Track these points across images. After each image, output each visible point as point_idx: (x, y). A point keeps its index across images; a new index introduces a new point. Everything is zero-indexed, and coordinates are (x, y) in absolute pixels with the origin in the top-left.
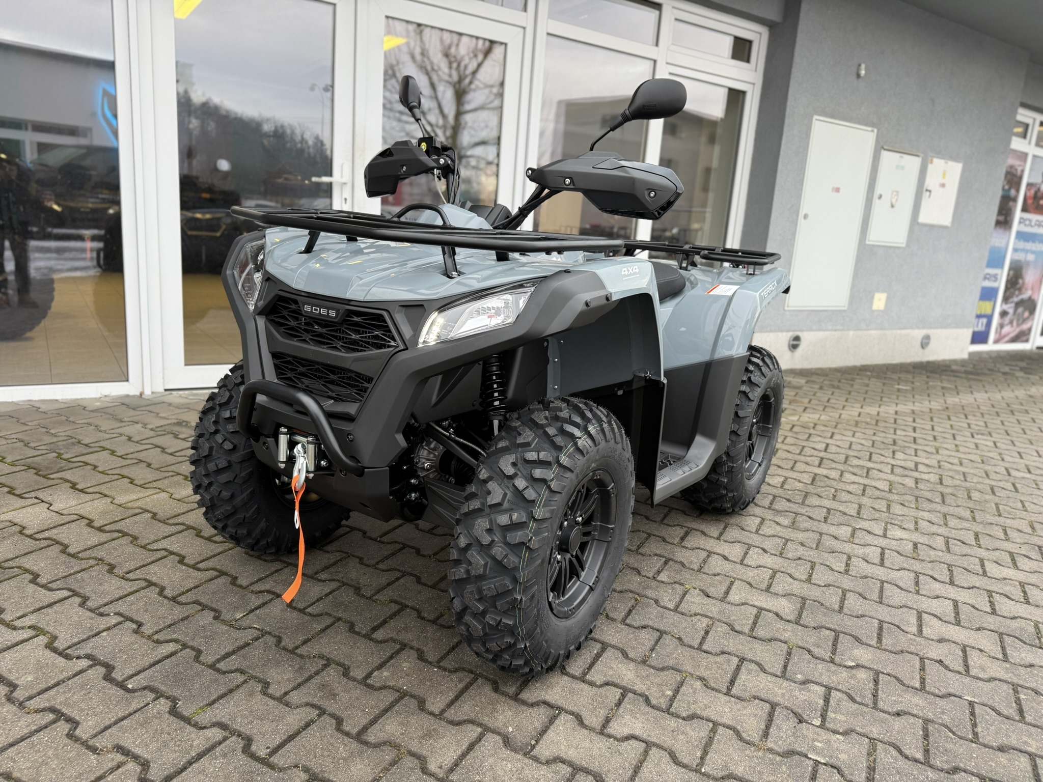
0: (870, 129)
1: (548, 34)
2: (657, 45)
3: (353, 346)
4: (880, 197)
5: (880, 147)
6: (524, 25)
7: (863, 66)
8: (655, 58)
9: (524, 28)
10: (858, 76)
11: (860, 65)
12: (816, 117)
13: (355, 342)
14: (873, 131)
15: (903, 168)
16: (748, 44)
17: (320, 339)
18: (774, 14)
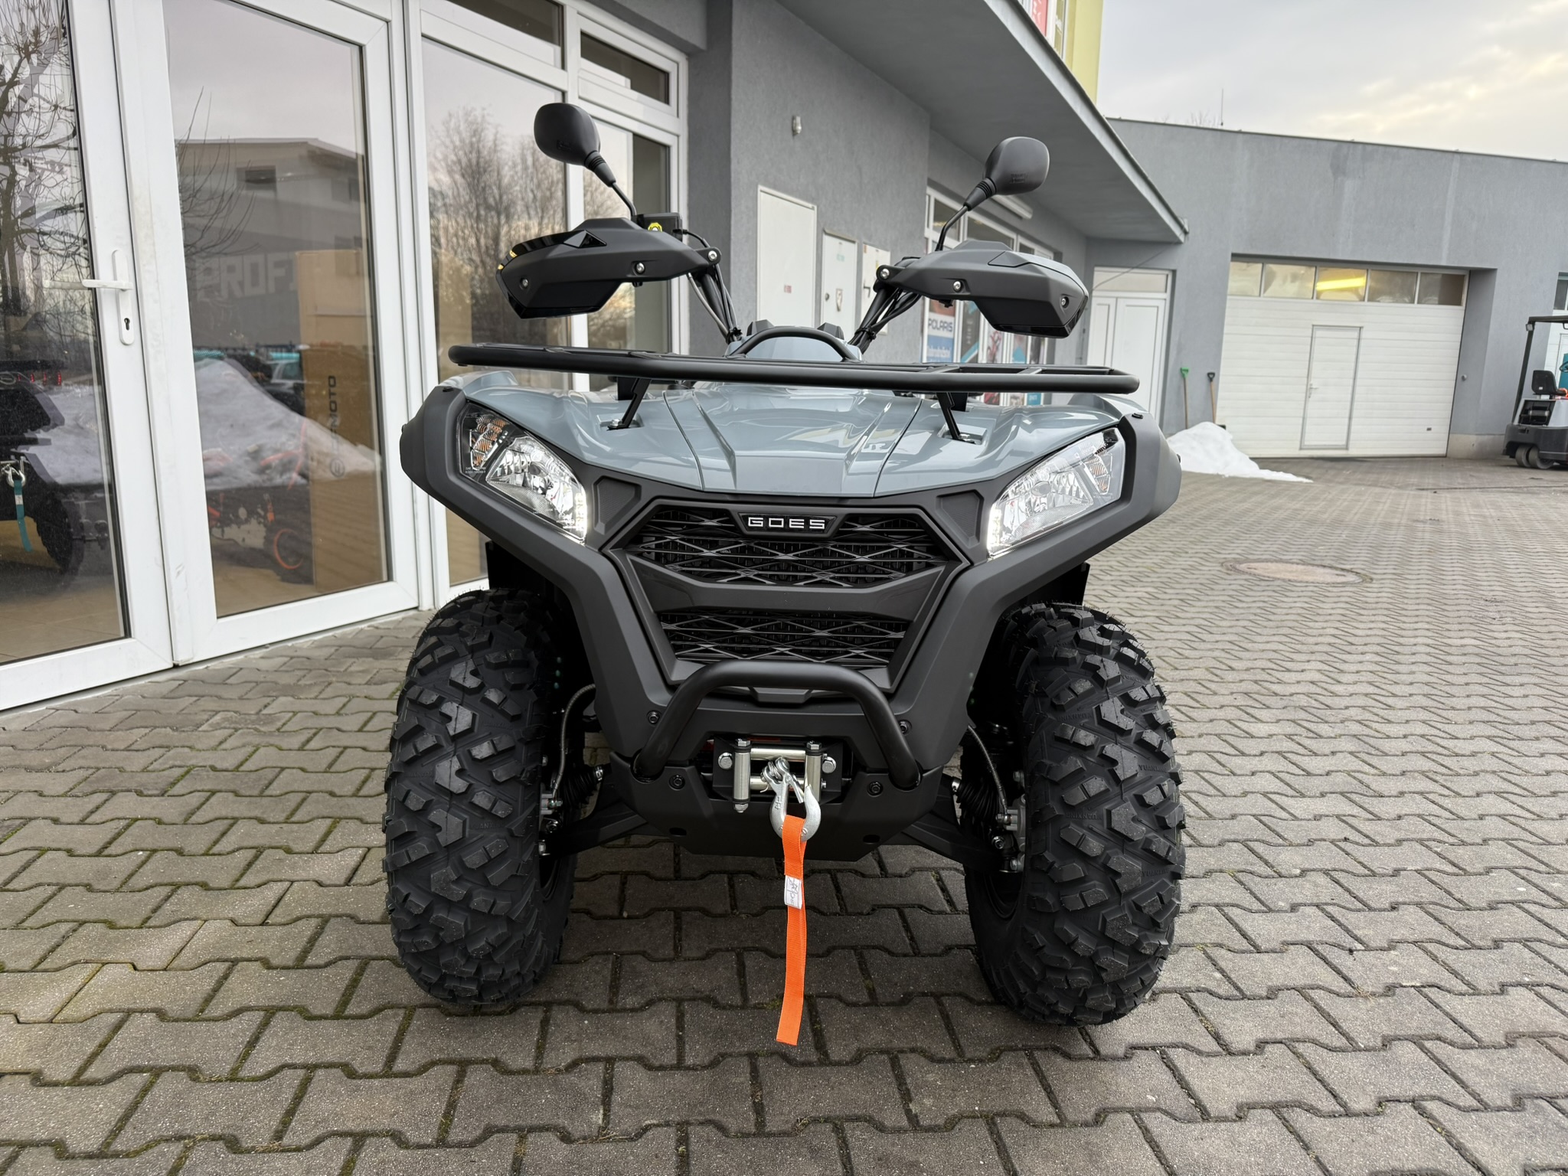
0: (810, 205)
1: (423, 36)
2: (563, 67)
3: (861, 576)
4: (828, 297)
5: (823, 231)
6: (388, 17)
7: (798, 119)
8: (564, 88)
9: (387, 22)
10: (794, 132)
11: (794, 118)
12: (760, 187)
13: (862, 567)
14: (813, 209)
15: (843, 258)
16: (662, 77)
17: (785, 574)
18: (696, 37)
